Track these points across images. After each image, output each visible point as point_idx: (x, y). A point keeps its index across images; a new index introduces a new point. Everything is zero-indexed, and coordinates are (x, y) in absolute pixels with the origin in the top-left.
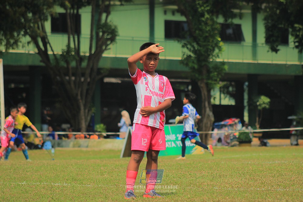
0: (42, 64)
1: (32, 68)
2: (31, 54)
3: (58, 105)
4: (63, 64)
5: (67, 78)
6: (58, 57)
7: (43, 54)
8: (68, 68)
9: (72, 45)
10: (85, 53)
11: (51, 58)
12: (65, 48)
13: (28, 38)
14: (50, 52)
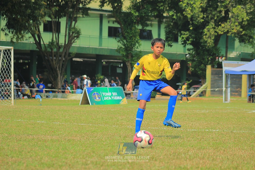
0: (37, 50)
1: (32, 52)
2: (31, 44)
3: (45, 73)
4: (49, 50)
5: (51, 58)
6: (46, 46)
7: (38, 44)
8: (52, 52)
9: (54, 39)
10: (61, 44)
11: (43, 46)
12: (51, 41)
13: (30, 35)
14: (42, 43)
